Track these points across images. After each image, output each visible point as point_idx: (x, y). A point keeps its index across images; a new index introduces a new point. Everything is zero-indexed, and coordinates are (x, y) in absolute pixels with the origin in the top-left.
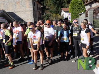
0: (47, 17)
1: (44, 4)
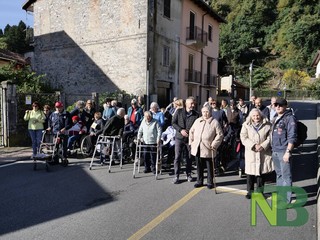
0: (259, 77)
1: (264, 43)
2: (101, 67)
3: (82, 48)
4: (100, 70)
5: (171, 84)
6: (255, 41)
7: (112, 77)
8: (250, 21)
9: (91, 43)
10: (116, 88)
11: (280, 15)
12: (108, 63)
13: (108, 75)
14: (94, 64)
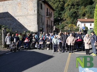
1: (61, 16)
2: (22, 23)
3: (15, 18)
4: (22, 24)
5: (43, 28)
6: (59, 16)
7: (26, 26)
8: (57, 10)
9: (18, 16)
10: (27, 30)
11: (65, 9)
12: (24, 22)
13: (24, 26)
14: (19, 22)
